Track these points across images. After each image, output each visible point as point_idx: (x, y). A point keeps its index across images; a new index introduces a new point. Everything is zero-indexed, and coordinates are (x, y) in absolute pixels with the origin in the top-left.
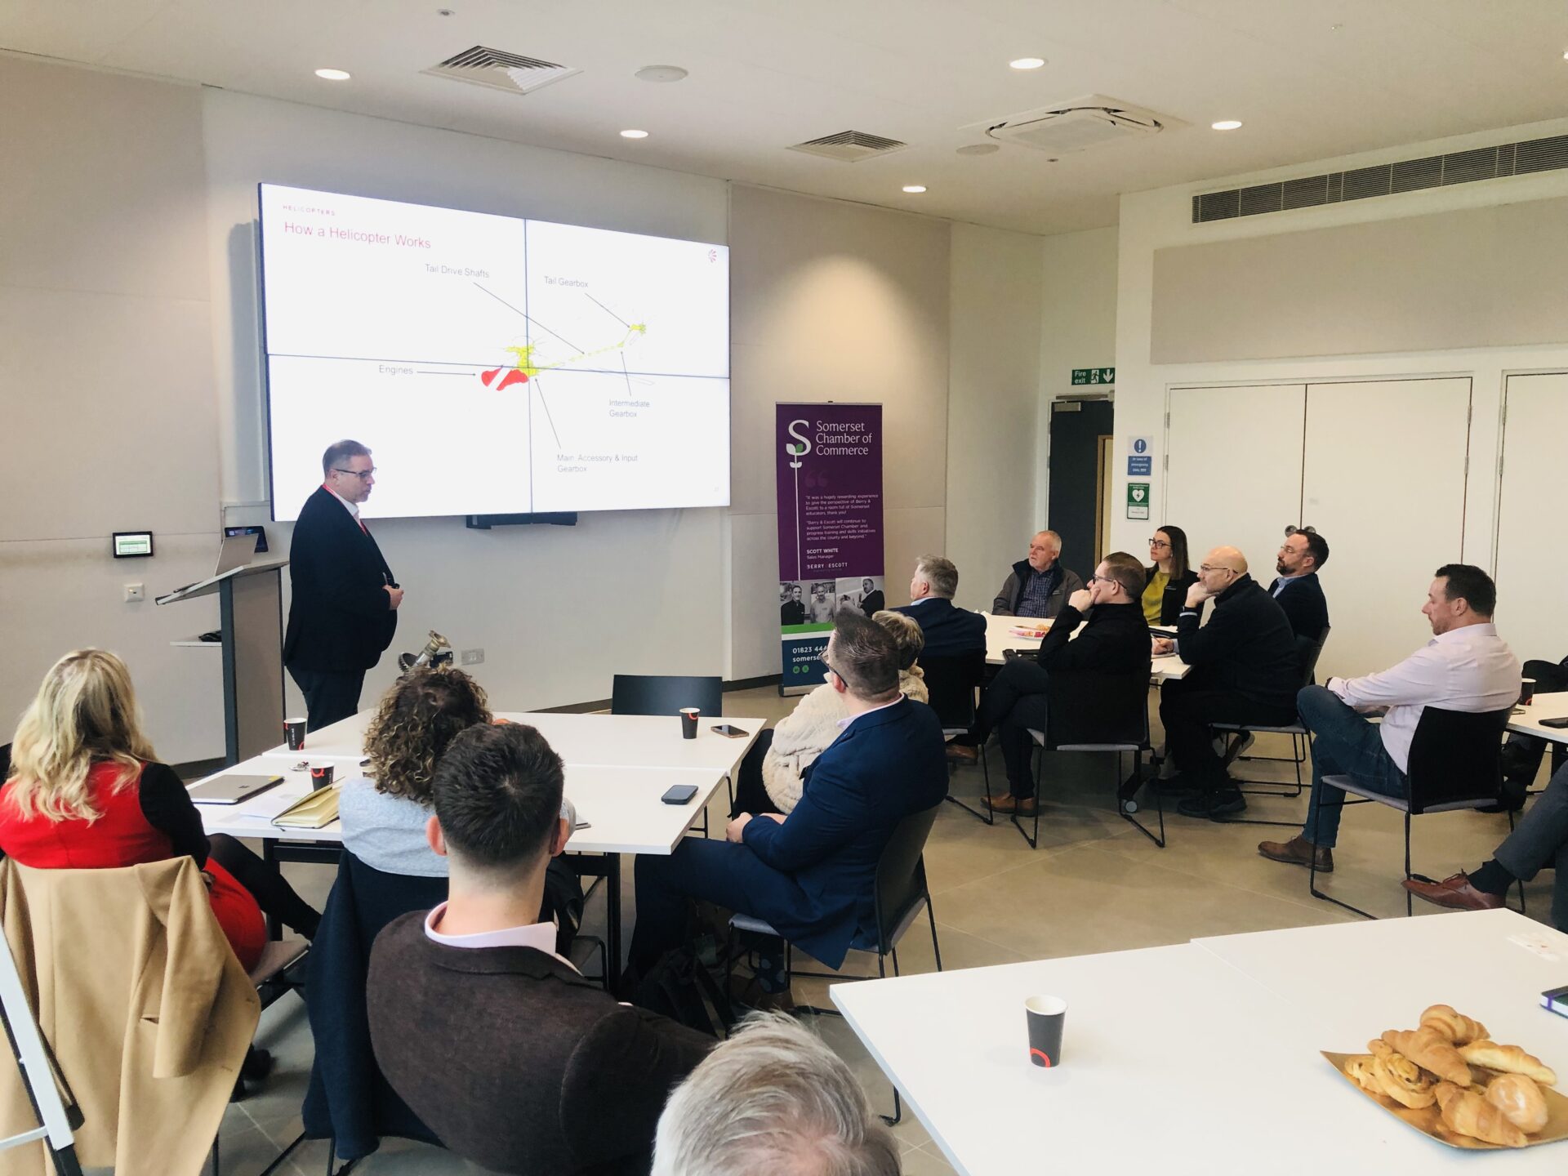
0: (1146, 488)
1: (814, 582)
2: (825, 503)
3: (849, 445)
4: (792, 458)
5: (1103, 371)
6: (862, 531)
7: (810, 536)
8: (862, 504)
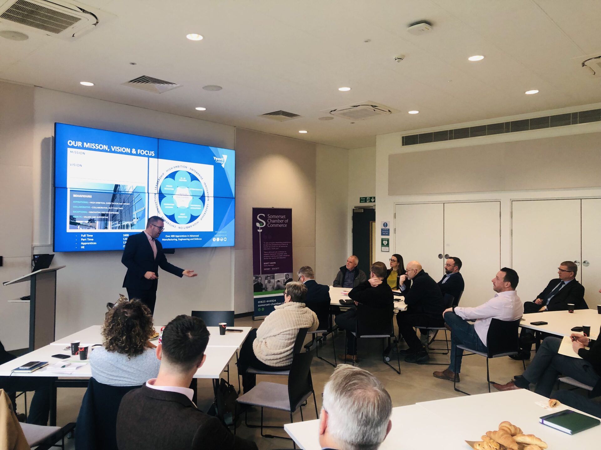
2: (271, 245)
4: (258, 228)
7: (265, 258)
8: (285, 245)
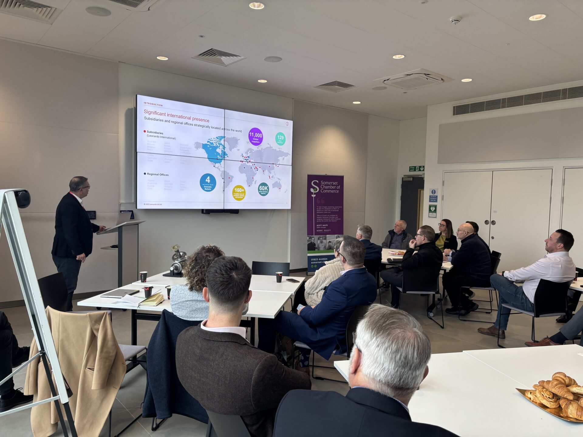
0: (436, 207)
1: (319, 236)
2: (324, 209)
3: (332, 189)
4: (312, 193)
5: (420, 167)
6: (336, 219)
7: (318, 220)
8: (336, 210)
